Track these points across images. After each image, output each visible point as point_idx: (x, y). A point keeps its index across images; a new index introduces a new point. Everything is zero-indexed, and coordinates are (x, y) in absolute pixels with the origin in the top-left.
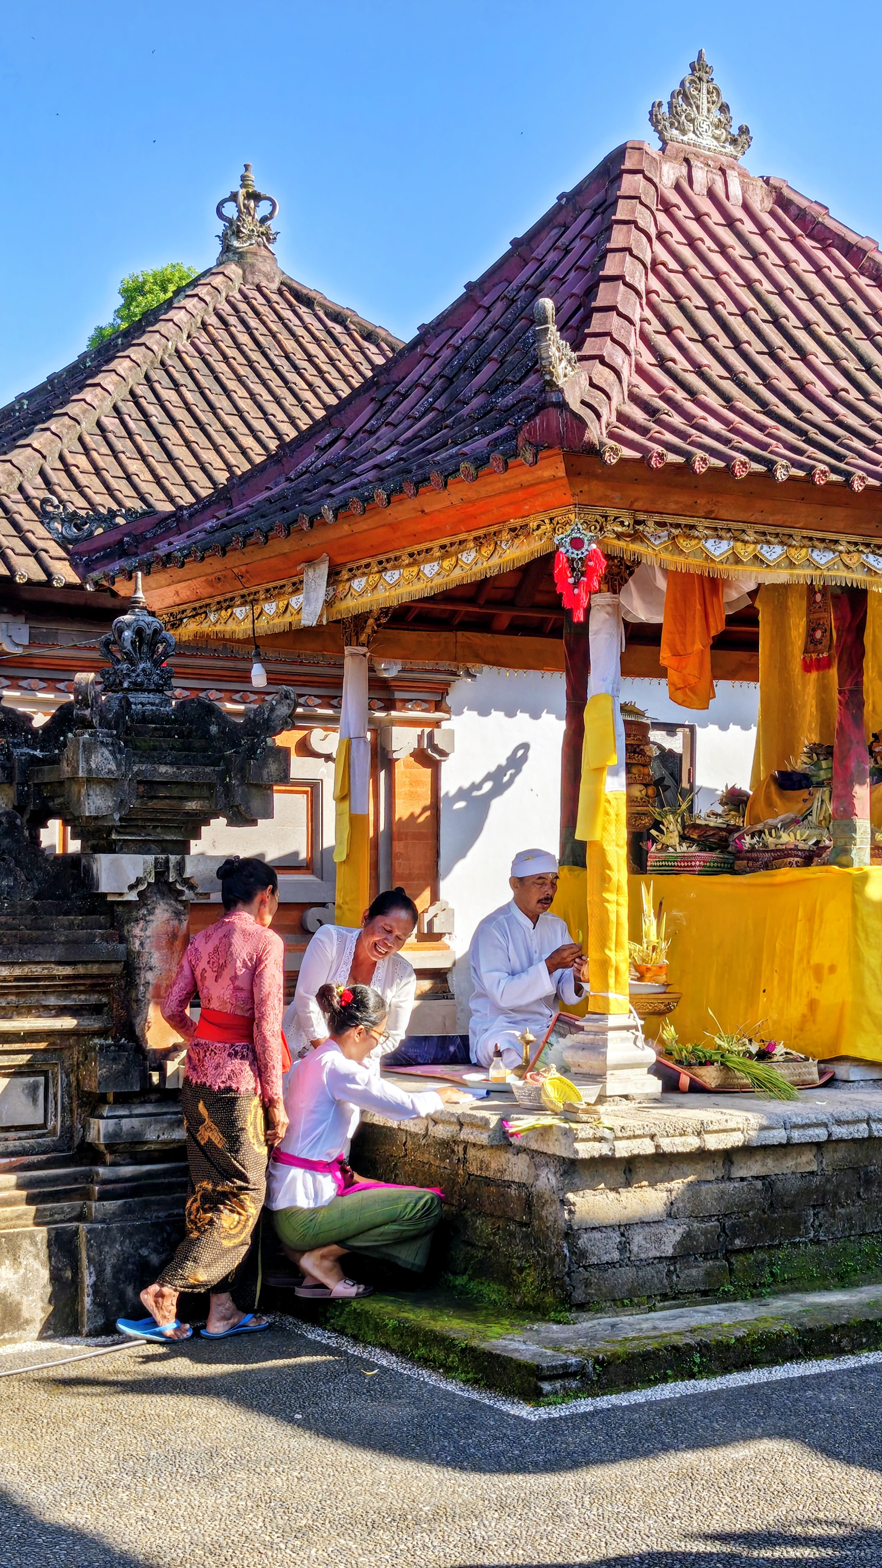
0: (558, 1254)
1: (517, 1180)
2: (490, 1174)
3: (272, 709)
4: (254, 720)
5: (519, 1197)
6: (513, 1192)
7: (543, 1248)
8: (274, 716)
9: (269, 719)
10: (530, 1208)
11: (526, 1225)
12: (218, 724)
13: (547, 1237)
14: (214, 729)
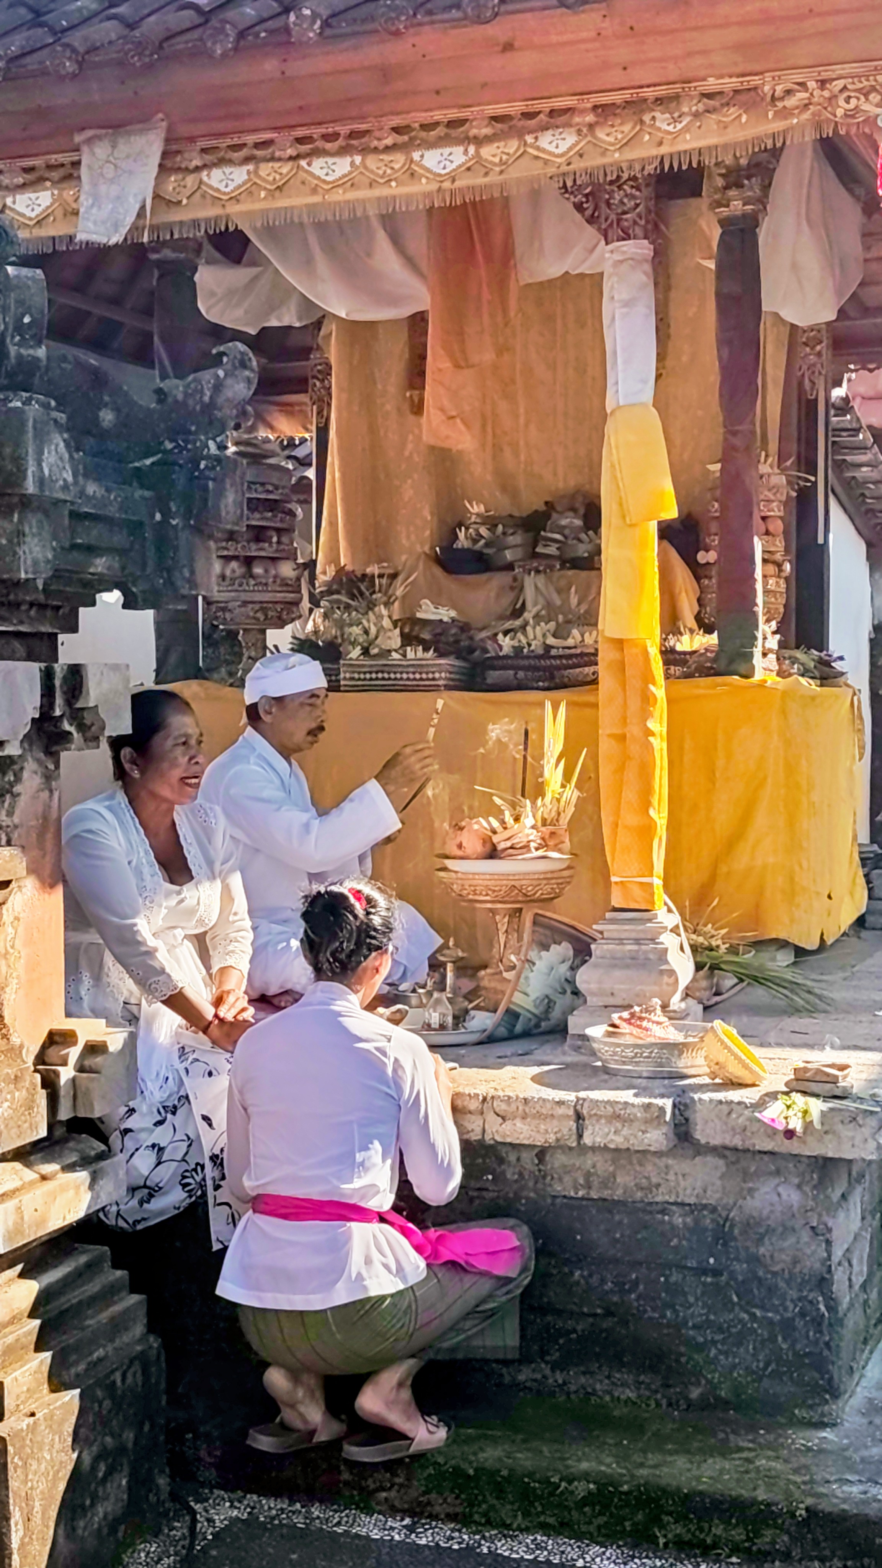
0: (803, 1314)
1: (692, 1200)
2: (618, 1194)
3: (218, 387)
4: (184, 403)
5: (697, 1229)
6: (678, 1221)
7: (763, 1308)
8: (220, 400)
9: (212, 405)
10: (725, 1245)
11: (716, 1272)
12: (117, 410)
13: (772, 1290)
14: (107, 417)
